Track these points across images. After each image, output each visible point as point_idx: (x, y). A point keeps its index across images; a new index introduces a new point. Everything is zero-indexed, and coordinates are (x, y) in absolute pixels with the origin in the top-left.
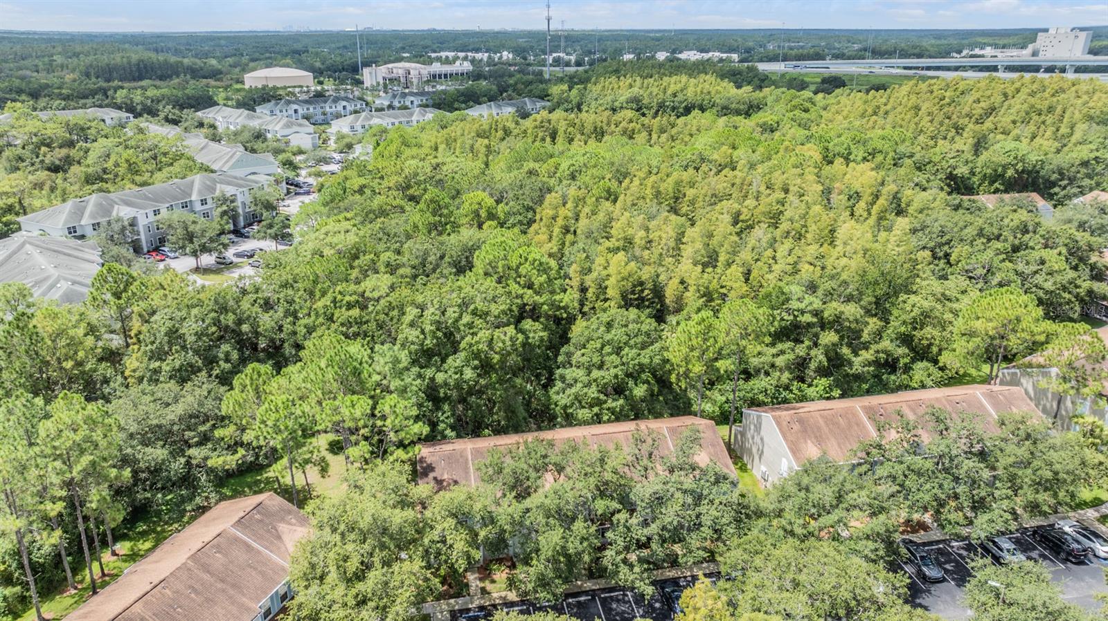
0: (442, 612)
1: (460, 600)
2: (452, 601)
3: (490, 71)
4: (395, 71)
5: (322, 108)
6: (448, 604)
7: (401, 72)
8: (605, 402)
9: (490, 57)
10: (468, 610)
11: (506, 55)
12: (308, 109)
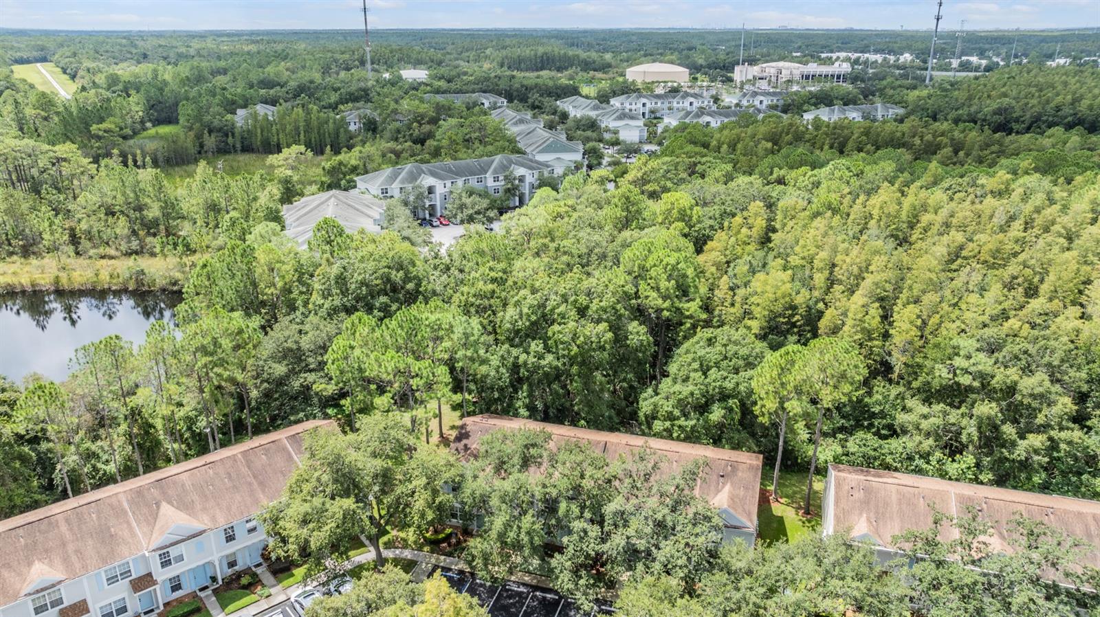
0: (427, 564)
1: (449, 560)
2: (442, 558)
3: (873, 73)
4: (767, 70)
5: (670, 103)
6: (438, 559)
7: (773, 71)
8: (678, 418)
9: (885, 59)
10: (450, 570)
11: (907, 57)
12: (656, 103)
